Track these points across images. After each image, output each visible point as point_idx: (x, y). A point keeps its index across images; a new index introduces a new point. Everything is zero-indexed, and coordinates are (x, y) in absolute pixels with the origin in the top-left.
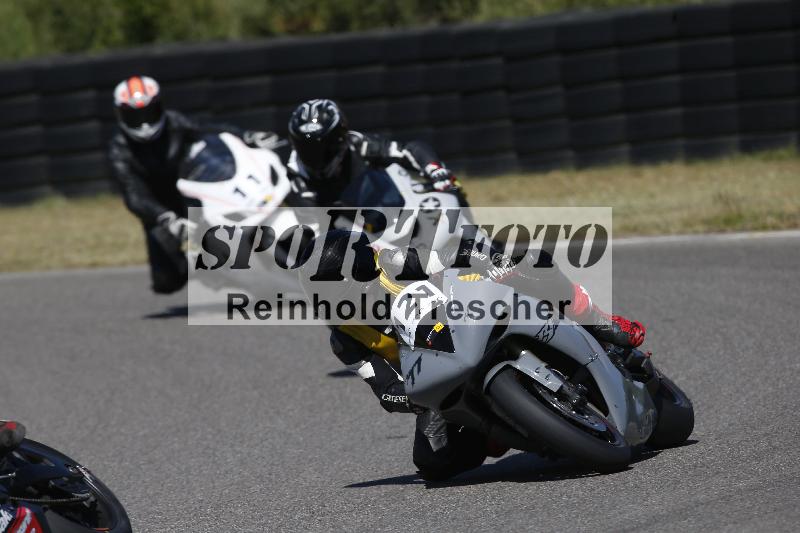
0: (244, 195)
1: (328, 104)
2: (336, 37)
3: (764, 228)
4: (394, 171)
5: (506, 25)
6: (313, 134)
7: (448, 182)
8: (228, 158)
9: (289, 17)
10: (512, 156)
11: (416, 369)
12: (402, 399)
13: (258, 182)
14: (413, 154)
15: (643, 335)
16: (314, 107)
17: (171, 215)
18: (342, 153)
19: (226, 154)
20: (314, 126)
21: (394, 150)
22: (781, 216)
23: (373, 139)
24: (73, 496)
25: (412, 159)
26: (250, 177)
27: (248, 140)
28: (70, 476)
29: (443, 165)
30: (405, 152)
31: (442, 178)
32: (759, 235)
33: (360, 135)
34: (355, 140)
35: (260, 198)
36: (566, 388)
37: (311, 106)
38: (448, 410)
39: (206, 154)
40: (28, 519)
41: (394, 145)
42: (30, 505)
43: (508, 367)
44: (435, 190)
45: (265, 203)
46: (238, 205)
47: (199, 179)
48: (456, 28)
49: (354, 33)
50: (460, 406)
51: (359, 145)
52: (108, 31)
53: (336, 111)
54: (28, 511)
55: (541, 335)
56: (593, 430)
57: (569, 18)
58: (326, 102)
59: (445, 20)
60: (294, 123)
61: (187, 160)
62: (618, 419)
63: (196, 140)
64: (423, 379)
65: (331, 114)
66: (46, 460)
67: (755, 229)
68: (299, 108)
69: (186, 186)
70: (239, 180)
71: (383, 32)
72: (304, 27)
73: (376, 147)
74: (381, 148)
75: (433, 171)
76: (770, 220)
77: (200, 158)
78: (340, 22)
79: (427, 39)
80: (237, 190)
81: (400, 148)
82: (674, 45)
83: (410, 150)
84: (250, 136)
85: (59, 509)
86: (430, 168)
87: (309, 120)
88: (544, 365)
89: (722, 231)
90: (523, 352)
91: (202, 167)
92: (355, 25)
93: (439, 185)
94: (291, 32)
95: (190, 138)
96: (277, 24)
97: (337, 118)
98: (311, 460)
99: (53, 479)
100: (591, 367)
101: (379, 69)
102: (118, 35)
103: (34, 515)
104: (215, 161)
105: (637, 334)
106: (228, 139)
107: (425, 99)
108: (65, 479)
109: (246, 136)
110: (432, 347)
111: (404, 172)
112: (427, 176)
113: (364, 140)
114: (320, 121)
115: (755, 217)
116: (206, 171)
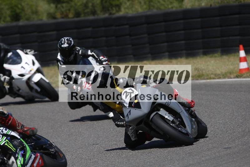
0: (24, 68)
1: (70, 39)
2: (76, 19)
3: (210, 78)
4: (90, 59)
5: (130, 15)
6: (66, 47)
7: (107, 62)
8: (19, 57)
9: (62, 13)
10: (132, 56)
11: (129, 114)
12: (122, 123)
13: (28, 65)
14: (95, 54)
15: (194, 104)
16: (65, 39)
17: (2, 75)
18: (74, 54)
19: (19, 56)
20: (66, 45)
21: (89, 53)
22: (215, 75)
23: (83, 49)
24: (50, 150)
25: (95, 55)
26: (26, 63)
27: (25, 52)
28: (49, 144)
29: (105, 57)
30: (93, 53)
31: (105, 61)
32: (208, 81)
33: (79, 48)
34: (77, 49)
35: (29, 70)
36: (174, 120)
37: (64, 39)
38: (138, 126)
39: (12, 56)
40: (39, 157)
41: (89, 51)
42: (39, 153)
43: (157, 113)
44: (103, 64)
45: (31, 71)
46: (22, 72)
47: (10, 64)
48: (114, 16)
49: (82, 18)
50: (142, 125)
51: (79, 51)
52: (5, 18)
53: (72, 41)
54: (39, 154)
55: (166, 104)
56: (182, 132)
57: (149, 13)
58: (69, 38)
59: (111, 14)
60: (59, 44)
61: (6, 58)
62: (189, 129)
63: (9, 52)
64: (132, 117)
65: (71, 41)
66: (42, 140)
67: (208, 79)
68: (61, 40)
69: (6, 66)
70: (23, 64)
71: (91, 17)
72: (67, 16)
73: (84, 52)
74: (85, 52)
75: (102, 59)
76: (212, 76)
77: (10, 57)
78: (78, 14)
79: (105, 20)
80: (22, 67)
81: (91, 52)
82: (182, 21)
83: (94, 52)
84: (26, 51)
85: (46, 154)
86: (101, 58)
87: (64, 44)
88: (167, 113)
89: (197, 79)
90: (161, 109)
91: (11, 60)
92: (82, 15)
93: (104, 63)
94: (63, 18)
95: (7, 52)
96: (58, 15)
97: (73, 42)
98: (69, 152)
99: (44, 145)
100: (181, 113)
101: (90, 29)
102: (8, 19)
103: (41, 156)
104: (15, 58)
105: (193, 104)
106: (19, 51)
107: (104, 38)
108: (48, 145)
109: (24, 50)
110: (134, 107)
111: (94, 59)
112: (100, 60)
113: (81, 50)
114: (67, 43)
115: (208, 75)
116: (12, 61)
